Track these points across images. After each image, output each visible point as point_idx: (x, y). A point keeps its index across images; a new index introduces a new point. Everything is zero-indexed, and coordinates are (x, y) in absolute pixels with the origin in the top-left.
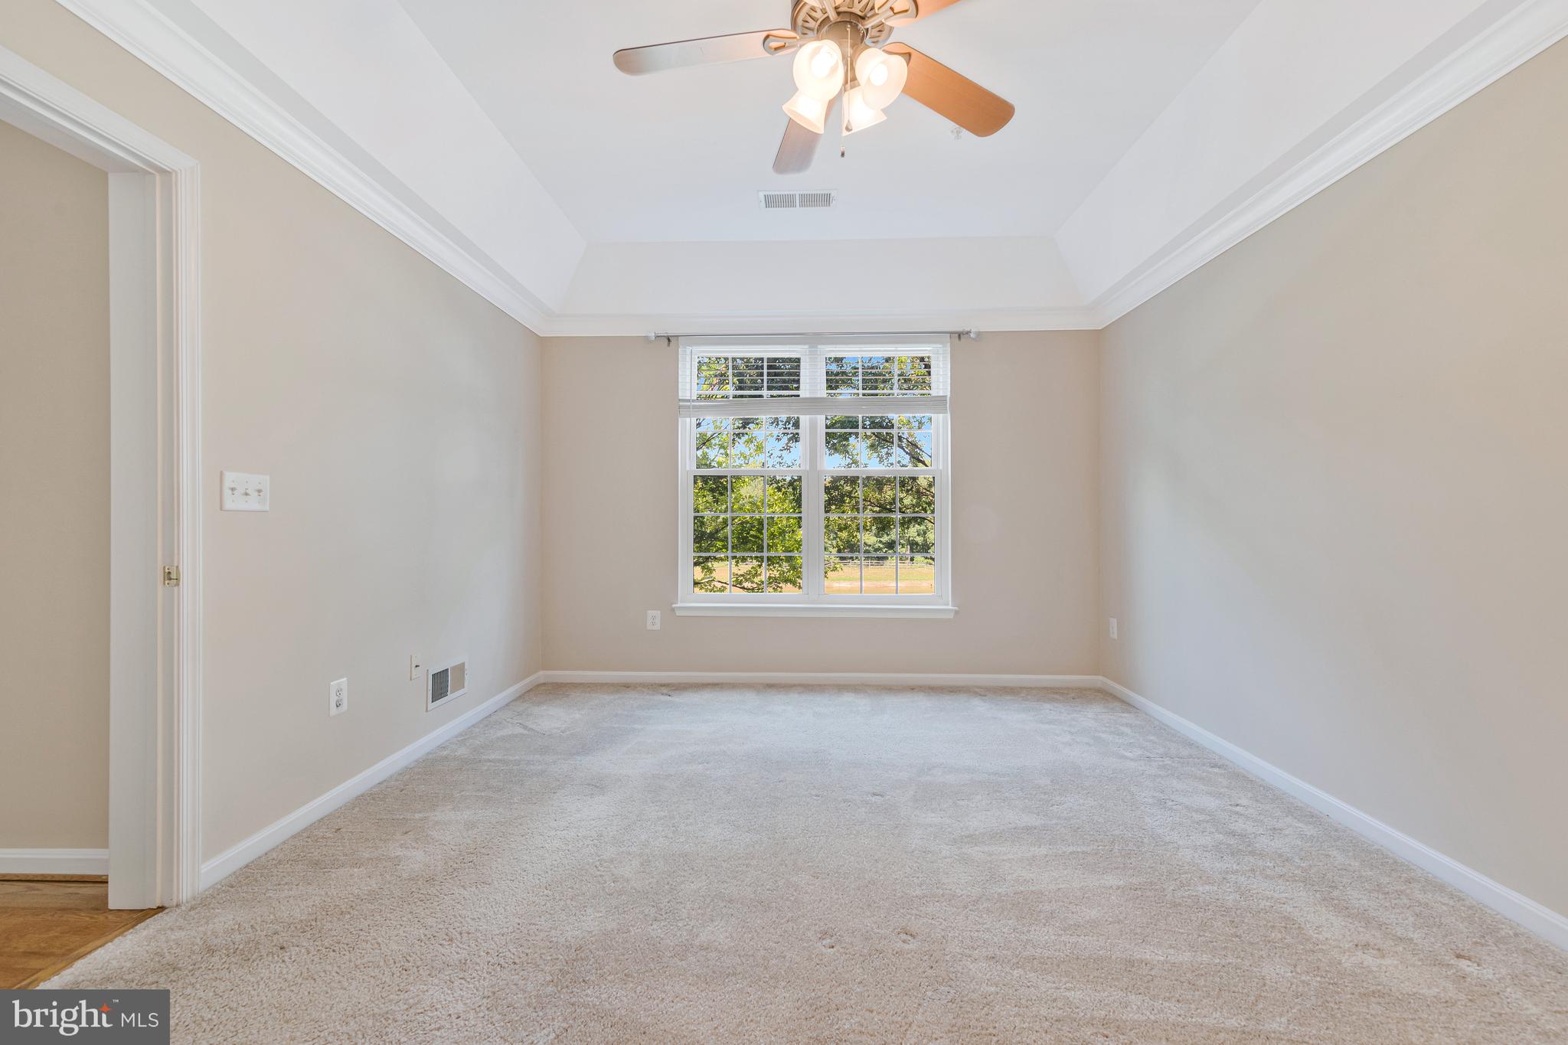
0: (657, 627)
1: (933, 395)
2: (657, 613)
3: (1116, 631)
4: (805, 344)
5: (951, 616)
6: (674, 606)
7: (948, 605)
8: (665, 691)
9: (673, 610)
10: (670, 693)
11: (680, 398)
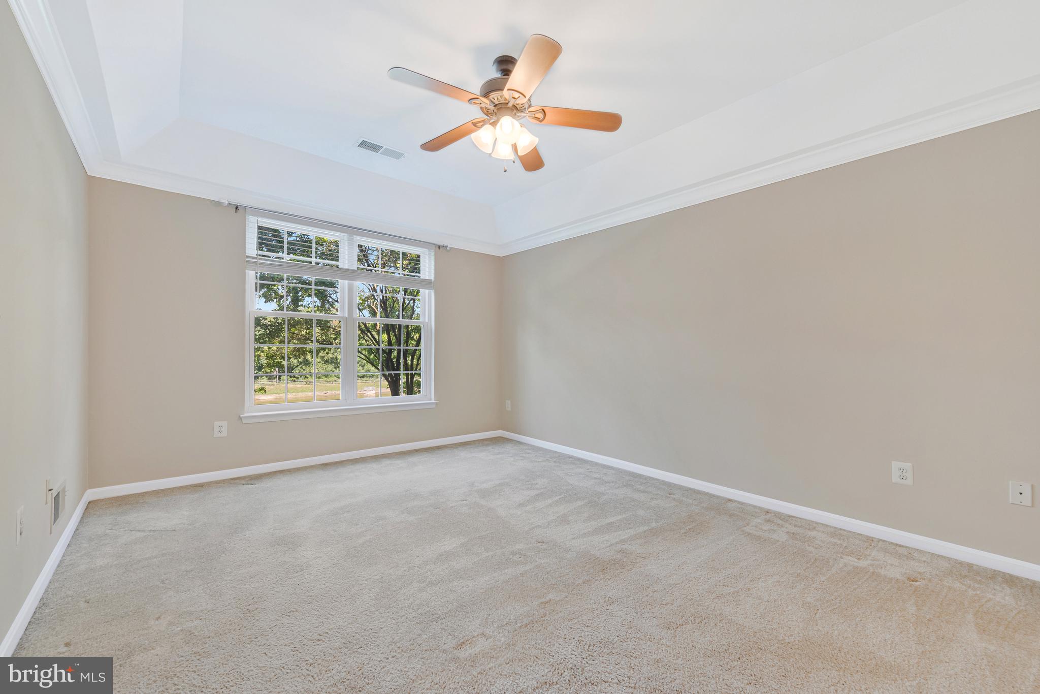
0: (224, 434)
1: (421, 278)
2: (225, 424)
3: (510, 406)
4: (346, 233)
5: (434, 406)
6: (241, 416)
7: (430, 400)
8: (243, 482)
9: (240, 419)
10: (252, 482)
11: (246, 254)
